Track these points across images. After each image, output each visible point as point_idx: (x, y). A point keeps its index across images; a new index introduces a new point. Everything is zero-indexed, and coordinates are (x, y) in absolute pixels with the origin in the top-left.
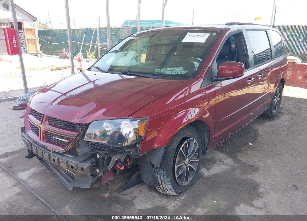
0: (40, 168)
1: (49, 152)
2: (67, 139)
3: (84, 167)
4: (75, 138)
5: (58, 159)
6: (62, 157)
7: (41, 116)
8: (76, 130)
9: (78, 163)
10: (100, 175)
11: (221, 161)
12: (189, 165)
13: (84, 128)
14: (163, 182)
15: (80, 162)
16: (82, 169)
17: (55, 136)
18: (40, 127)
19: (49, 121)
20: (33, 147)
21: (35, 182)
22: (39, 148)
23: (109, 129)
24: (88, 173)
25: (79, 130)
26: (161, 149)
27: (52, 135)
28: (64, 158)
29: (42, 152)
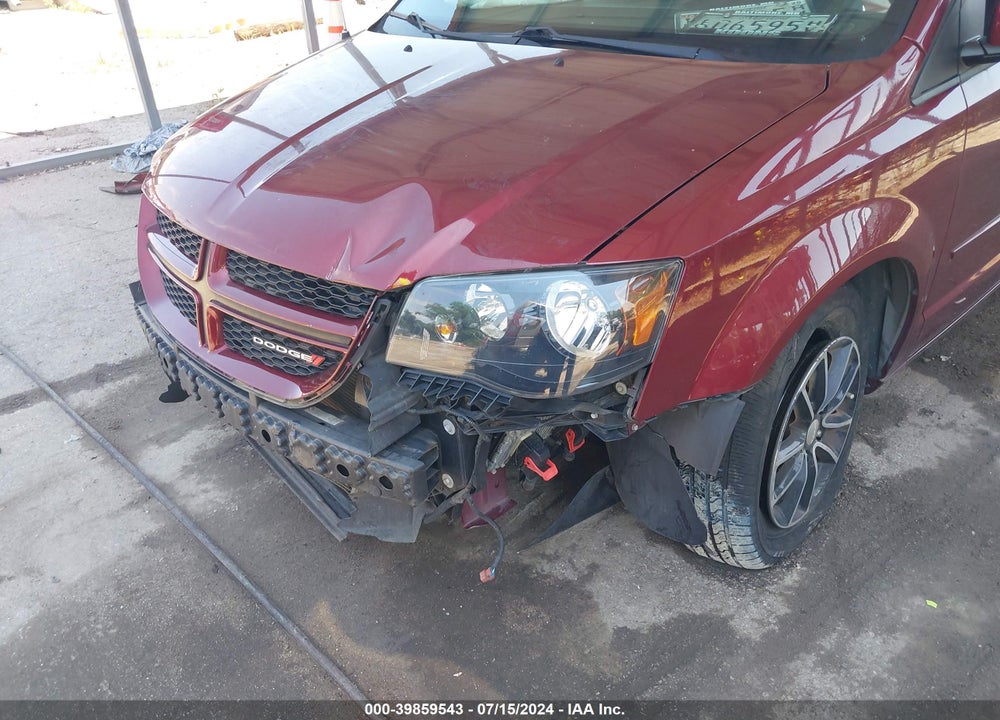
0: (222, 434)
1: (244, 399)
2: (313, 350)
3: (393, 477)
4: (346, 352)
5: (283, 432)
6: (298, 427)
7: (195, 243)
8: (348, 315)
9: (368, 455)
10: (456, 500)
11: (925, 412)
12: (818, 444)
13: (383, 307)
14: (718, 527)
15: (375, 453)
16: (385, 481)
17: (259, 335)
18: (195, 291)
19: (229, 270)
20: (181, 369)
21: (205, 491)
22: (203, 378)
23: (491, 310)
24: (410, 499)
25: (361, 317)
26: (725, 399)
27: (248, 331)
28: (306, 430)
29: (217, 396)
